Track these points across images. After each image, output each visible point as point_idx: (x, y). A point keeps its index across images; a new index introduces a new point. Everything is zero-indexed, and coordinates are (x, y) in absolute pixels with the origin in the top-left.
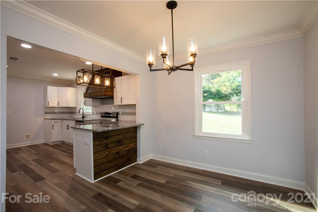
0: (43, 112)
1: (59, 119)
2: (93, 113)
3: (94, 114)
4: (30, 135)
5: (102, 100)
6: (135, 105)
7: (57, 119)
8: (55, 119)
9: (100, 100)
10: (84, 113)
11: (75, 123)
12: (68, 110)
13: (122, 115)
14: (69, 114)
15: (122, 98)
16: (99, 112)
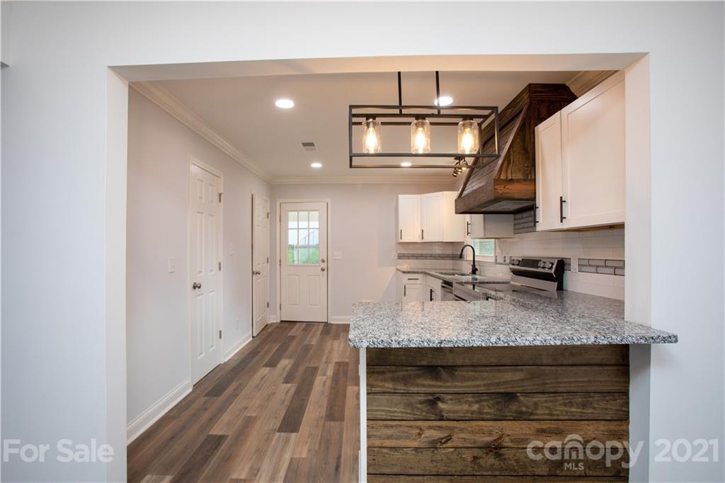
0: (394, 255)
1: (418, 273)
2: (496, 260)
3: (498, 261)
6: (620, 226)
7: (413, 273)
8: (409, 272)
10: (476, 259)
11: (442, 288)
13: (580, 271)
14: (451, 261)
15: (563, 200)
16: (510, 257)
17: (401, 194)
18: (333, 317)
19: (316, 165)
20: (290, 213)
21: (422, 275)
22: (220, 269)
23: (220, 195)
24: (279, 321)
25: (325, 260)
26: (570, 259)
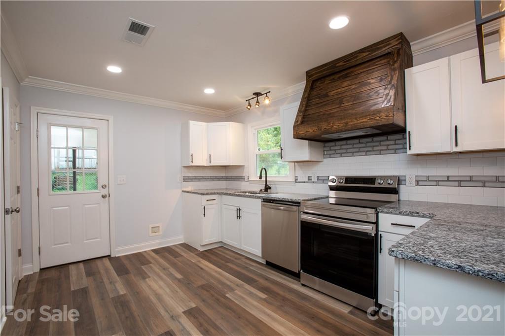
0: (179, 178)
1: (214, 194)
2: (296, 180)
3: (299, 180)
4: (159, 227)
5: (327, 144)
7: (211, 194)
8: (207, 194)
9: (322, 143)
11: (263, 205)
12: (223, 173)
13: (418, 184)
14: (225, 182)
15: (458, 128)
16: (318, 177)
17: (191, 120)
19: (114, 69)
21: (217, 195)
24: (38, 270)
25: (107, 184)
26: (405, 176)
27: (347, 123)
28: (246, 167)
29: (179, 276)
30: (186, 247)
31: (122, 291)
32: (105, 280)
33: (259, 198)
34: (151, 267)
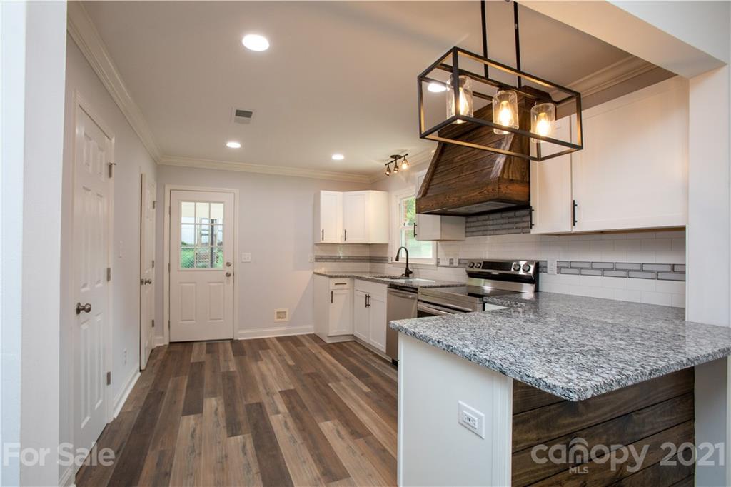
0: (311, 256)
1: (345, 277)
2: (438, 263)
3: (441, 264)
4: (285, 312)
5: (470, 219)
6: (683, 229)
7: (341, 277)
8: (336, 277)
10: (409, 262)
11: (389, 292)
12: (366, 253)
13: (559, 273)
14: (369, 264)
15: (576, 203)
16: (459, 260)
17: (323, 190)
18: (240, 332)
19: (234, 145)
20: (183, 203)
21: (348, 279)
22: (109, 278)
23: (110, 166)
24: (167, 343)
25: (232, 263)
26: (546, 261)
27: (460, 197)
28: (390, 245)
29: (291, 363)
30: (315, 338)
31: (233, 367)
32: (221, 358)
33: (384, 282)
34: (268, 352)
